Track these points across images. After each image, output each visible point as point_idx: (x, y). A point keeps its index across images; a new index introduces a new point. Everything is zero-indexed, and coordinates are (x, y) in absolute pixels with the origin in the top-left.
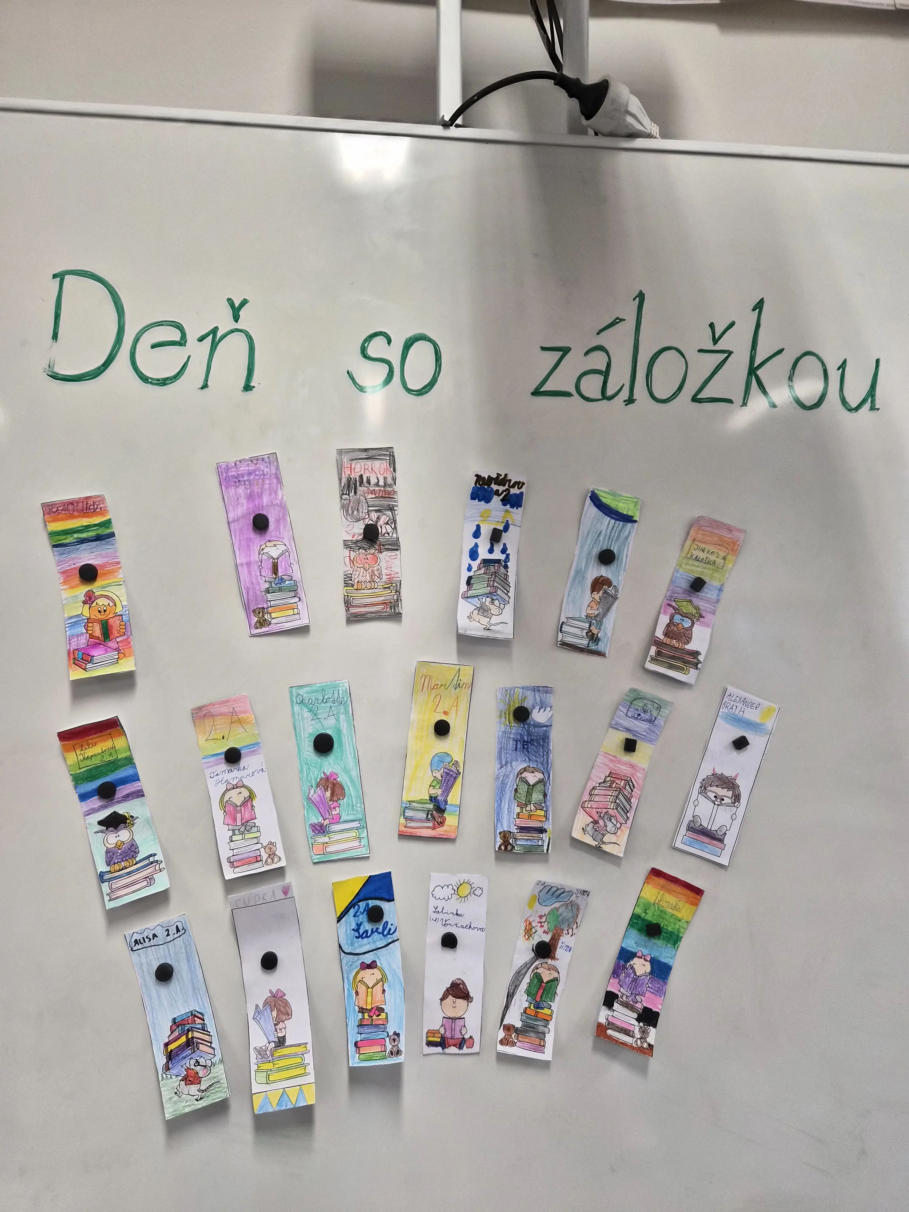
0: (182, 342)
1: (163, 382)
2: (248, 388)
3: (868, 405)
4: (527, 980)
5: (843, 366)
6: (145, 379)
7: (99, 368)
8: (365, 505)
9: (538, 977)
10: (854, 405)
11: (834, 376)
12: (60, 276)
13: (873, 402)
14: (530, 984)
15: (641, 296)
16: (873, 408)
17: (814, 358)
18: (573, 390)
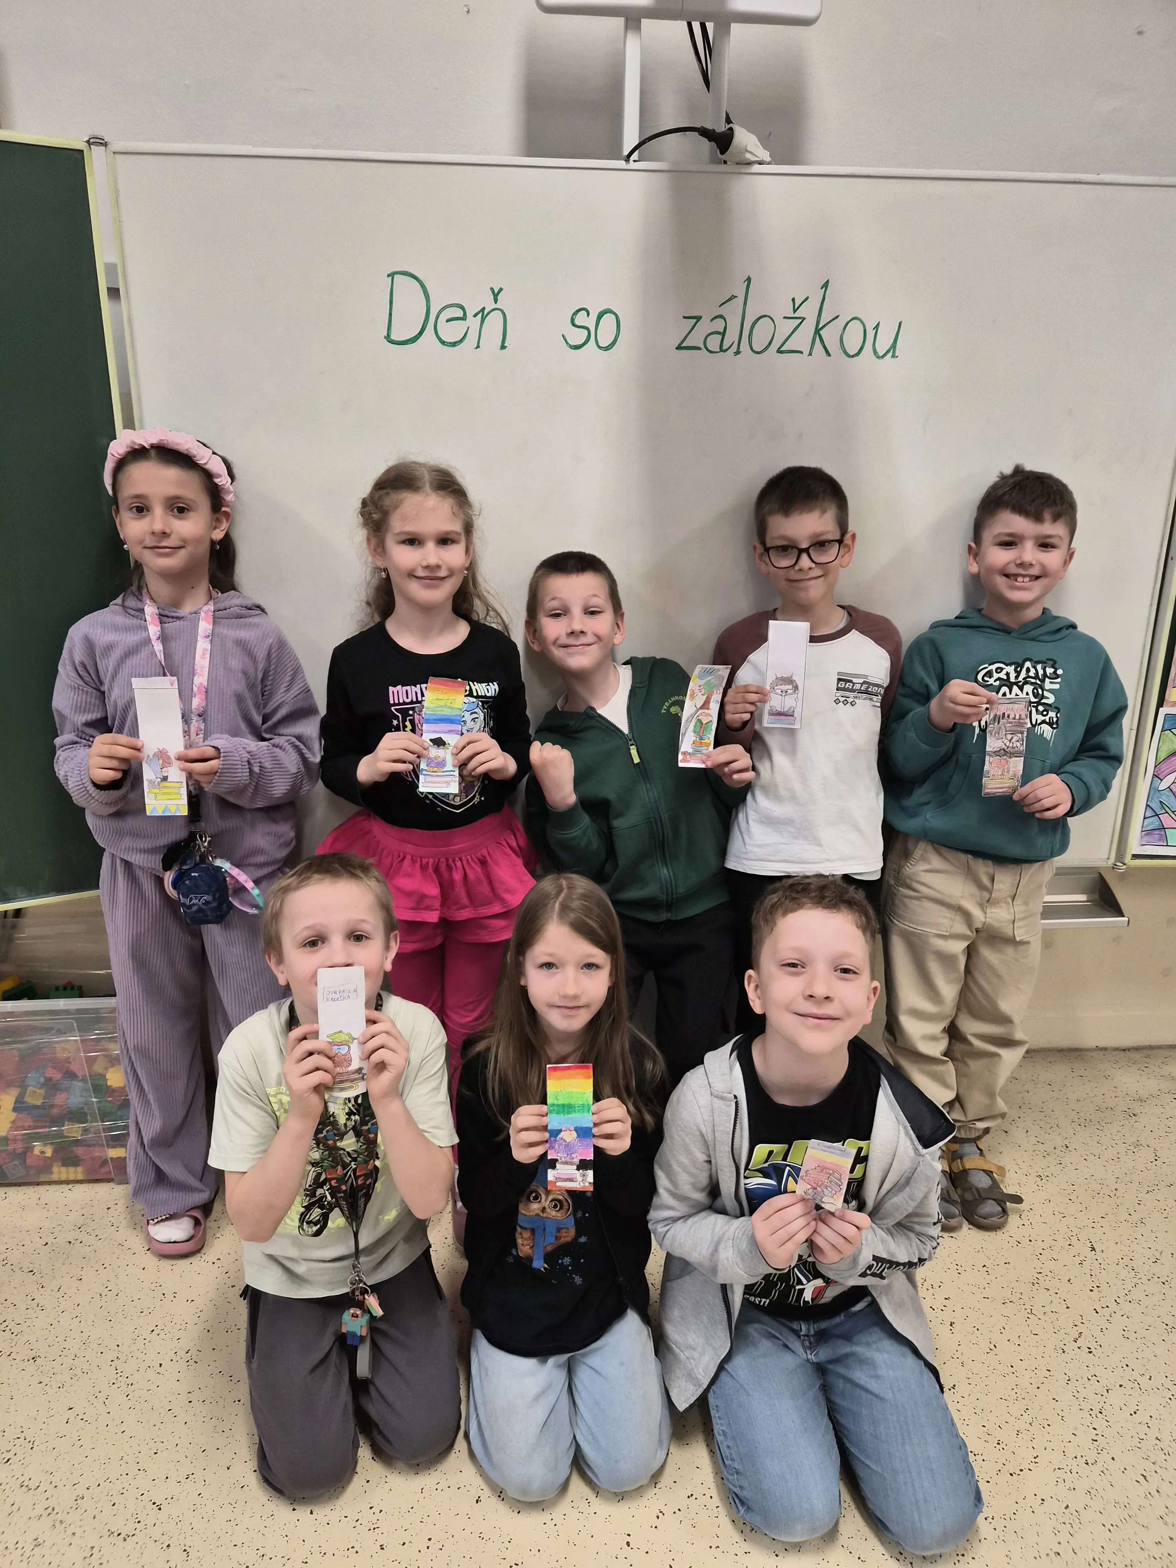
0: (464, 318)
1: (454, 344)
2: (503, 347)
3: (890, 354)
4: (693, 724)
5: (877, 327)
6: (443, 343)
7: (416, 336)
8: (1004, 730)
9: (700, 721)
10: (881, 355)
11: (870, 334)
12: (392, 275)
13: (894, 352)
14: (695, 727)
15: (749, 280)
16: (893, 356)
17: (859, 322)
18: (702, 347)
